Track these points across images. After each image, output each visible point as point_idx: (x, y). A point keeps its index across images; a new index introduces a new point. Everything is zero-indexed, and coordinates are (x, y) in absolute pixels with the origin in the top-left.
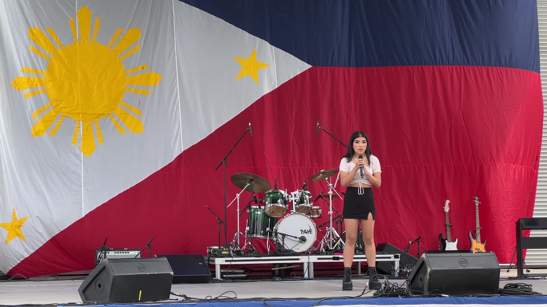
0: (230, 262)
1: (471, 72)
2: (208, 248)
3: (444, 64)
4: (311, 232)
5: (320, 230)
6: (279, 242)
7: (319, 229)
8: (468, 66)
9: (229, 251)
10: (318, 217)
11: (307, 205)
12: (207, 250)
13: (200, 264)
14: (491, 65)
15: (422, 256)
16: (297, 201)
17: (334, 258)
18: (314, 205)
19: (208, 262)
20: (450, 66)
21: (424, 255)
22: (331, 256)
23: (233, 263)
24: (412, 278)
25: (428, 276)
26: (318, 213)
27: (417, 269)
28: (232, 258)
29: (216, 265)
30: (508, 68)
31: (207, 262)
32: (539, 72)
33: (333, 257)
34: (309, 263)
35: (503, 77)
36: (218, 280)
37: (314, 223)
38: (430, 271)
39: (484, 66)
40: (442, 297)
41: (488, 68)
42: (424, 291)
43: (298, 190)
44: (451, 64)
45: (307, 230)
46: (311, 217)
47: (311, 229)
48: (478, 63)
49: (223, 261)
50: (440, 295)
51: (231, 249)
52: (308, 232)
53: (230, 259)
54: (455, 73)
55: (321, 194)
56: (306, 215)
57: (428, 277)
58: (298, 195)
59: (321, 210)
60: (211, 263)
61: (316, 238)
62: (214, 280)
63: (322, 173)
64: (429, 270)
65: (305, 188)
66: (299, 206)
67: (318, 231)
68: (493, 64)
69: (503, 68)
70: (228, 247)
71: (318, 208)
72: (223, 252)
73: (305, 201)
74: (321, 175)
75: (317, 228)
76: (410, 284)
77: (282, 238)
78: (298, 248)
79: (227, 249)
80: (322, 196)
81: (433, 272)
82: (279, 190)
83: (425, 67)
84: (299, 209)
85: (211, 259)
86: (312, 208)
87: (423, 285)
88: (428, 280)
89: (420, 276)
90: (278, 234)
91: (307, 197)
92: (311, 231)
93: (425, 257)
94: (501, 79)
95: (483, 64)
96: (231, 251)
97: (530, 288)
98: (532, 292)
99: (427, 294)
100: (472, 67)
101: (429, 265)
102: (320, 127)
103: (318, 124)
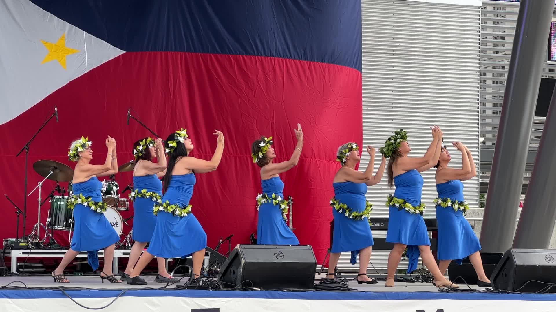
0: (28, 255)
1: (294, 66)
2: (4, 240)
3: (266, 55)
4: (117, 225)
5: (127, 224)
7: (125, 222)
8: (290, 60)
9: (27, 242)
10: (125, 209)
11: (114, 197)
12: (3, 243)
15: (236, 247)
16: (103, 192)
18: (121, 197)
19: (4, 255)
20: (272, 58)
21: (238, 247)
23: (31, 256)
24: (224, 270)
25: (242, 268)
26: (125, 205)
27: (230, 261)
28: (30, 250)
29: (12, 258)
30: (330, 64)
31: (2, 254)
32: (361, 73)
35: (325, 73)
36: (14, 273)
37: (121, 216)
38: (244, 263)
40: (255, 290)
41: (310, 63)
42: (237, 284)
43: (105, 180)
44: (273, 56)
45: (113, 223)
46: (118, 209)
47: (117, 222)
48: (300, 58)
49: (20, 253)
50: (252, 288)
51: (29, 241)
52: (114, 225)
53: (28, 251)
54: (277, 65)
55: (129, 185)
56: (112, 207)
57: (242, 270)
59: (128, 203)
60: (6, 255)
61: (122, 232)
62: (9, 273)
63: (131, 164)
64: (243, 262)
65: (112, 179)
66: (105, 197)
67: (124, 225)
68: (316, 59)
69: (325, 64)
70: (27, 239)
71: (125, 200)
72: (20, 244)
73: (112, 192)
75: (123, 221)
76: (221, 276)
79: (25, 241)
80: (131, 188)
81: (247, 264)
83: (247, 57)
84: (105, 201)
85: (7, 251)
86: (119, 200)
87: (236, 279)
88: (241, 273)
89: (233, 268)
91: (114, 188)
92: (117, 224)
93: (239, 248)
94: (323, 75)
95: (305, 59)
96: (30, 243)
97: (347, 284)
98: (348, 288)
99: (239, 287)
100: (294, 60)
101: (243, 257)
102: (131, 116)
103: (129, 112)
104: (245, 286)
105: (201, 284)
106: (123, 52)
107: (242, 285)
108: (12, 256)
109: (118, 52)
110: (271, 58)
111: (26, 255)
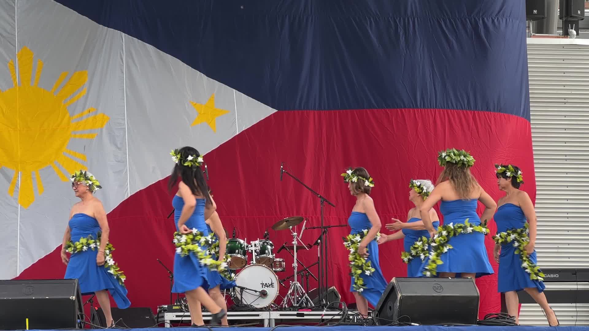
0: (182, 319)
1: (456, 116)
2: (158, 307)
3: (426, 108)
4: (273, 286)
5: (283, 285)
6: (237, 296)
7: (282, 283)
8: (452, 110)
9: (181, 305)
10: (281, 270)
11: (269, 256)
13: (147, 317)
14: (477, 110)
15: (391, 281)
16: (257, 251)
17: (298, 315)
18: (276, 257)
21: (393, 280)
22: (295, 313)
23: (184, 319)
24: (380, 307)
25: (398, 302)
26: (281, 266)
27: (386, 296)
28: (183, 313)
29: (165, 321)
30: (496, 113)
31: (156, 320)
32: (530, 120)
33: (297, 313)
34: (270, 320)
35: (490, 122)
37: (277, 276)
38: (401, 297)
39: (470, 109)
40: (413, 325)
41: (474, 112)
42: (393, 319)
43: (258, 239)
44: (433, 107)
45: (268, 284)
46: (274, 270)
47: (273, 283)
48: (464, 107)
49: (174, 317)
50: (410, 323)
51: (183, 303)
52: (270, 285)
53: (182, 314)
54: (438, 116)
55: (284, 244)
56: (268, 267)
57: (398, 304)
58: (259, 244)
59: (284, 263)
60: (160, 320)
61: (278, 292)
63: (286, 221)
64: (399, 296)
65: (266, 238)
66: (259, 257)
67: (281, 285)
68: (480, 108)
69: (491, 113)
70: (180, 302)
71: (281, 260)
72: (173, 307)
73: (267, 251)
74: (285, 223)
75: (279, 282)
76: (377, 314)
77: (240, 291)
78: (258, 304)
79: (178, 304)
80: (286, 248)
81: (403, 299)
82: (238, 239)
83: (405, 110)
84: (259, 261)
85: (160, 315)
86: (275, 260)
87: (393, 315)
88: (398, 308)
89: (389, 304)
90: (236, 288)
91: (269, 247)
92: (273, 284)
93: (395, 282)
94: (489, 125)
95: (469, 108)
96: (183, 306)
97: (514, 319)
98: (514, 324)
99: (396, 323)
100: (456, 110)
101: (399, 290)
102: (284, 171)
103: (282, 167)
104: (402, 322)
105: (355, 321)
106: (275, 111)
107: (399, 320)
108: (165, 319)
109: (270, 111)
110: (431, 109)
111: (180, 319)
